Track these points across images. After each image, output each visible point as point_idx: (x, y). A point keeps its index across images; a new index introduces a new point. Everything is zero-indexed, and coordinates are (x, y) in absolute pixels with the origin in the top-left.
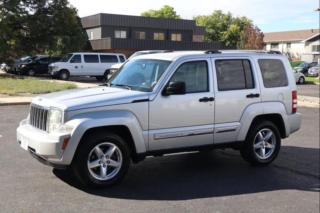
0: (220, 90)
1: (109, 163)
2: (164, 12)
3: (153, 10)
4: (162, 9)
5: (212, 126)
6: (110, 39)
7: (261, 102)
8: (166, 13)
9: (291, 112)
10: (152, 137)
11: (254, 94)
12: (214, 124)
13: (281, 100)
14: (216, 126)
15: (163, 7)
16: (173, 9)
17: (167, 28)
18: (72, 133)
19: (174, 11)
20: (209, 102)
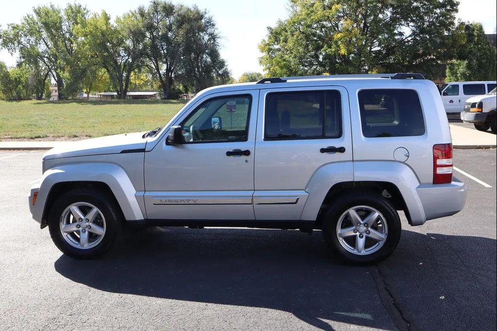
0: (268, 139)
1: (89, 229)
5: (250, 193)
12: (254, 190)
13: (402, 159)
14: (257, 193)
20: (244, 158)
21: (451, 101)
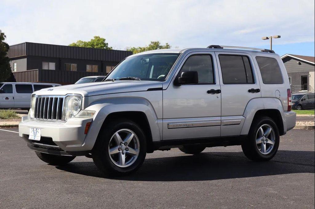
0: (225, 83)
1: (127, 151)
2: (95, 44)
3: (82, 41)
4: (92, 40)
5: (219, 118)
6: (38, 71)
7: (261, 97)
8: (97, 45)
9: (287, 109)
10: (166, 126)
11: (255, 89)
12: (221, 116)
13: (278, 97)
14: (223, 118)
15: (93, 39)
16: (104, 40)
17: (102, 60)
18: (94, 117)
19: (106, 42)
20: (216, 95)
21: (7, 98)
